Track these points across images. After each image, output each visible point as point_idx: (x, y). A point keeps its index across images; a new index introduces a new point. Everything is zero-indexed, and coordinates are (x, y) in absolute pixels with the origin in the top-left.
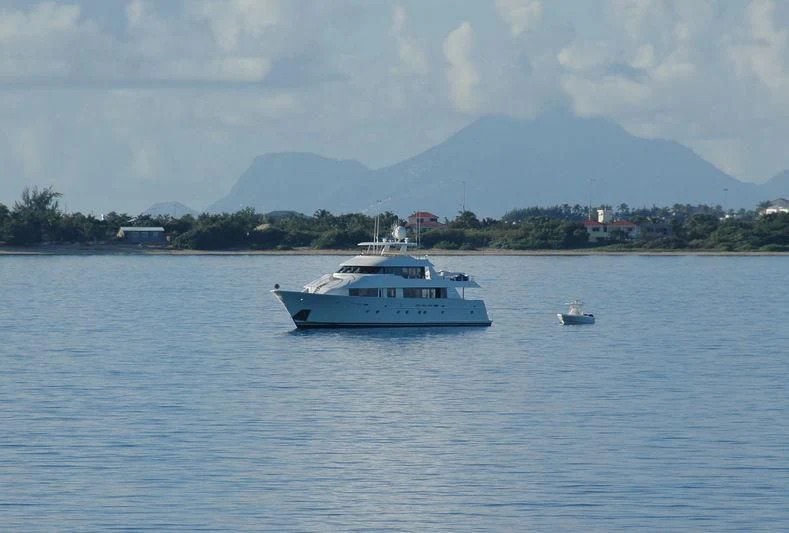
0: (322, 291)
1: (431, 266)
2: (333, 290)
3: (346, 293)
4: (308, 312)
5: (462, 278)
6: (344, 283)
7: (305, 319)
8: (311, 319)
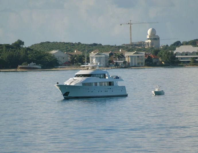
0: (73, 84)
1: (108, 73)
2: (77, 84)
3: (81, 85)
4: (68, 93)
5: (117, 78)
6: (79, 81)
7: (68, 96)
8: (69, 95)
